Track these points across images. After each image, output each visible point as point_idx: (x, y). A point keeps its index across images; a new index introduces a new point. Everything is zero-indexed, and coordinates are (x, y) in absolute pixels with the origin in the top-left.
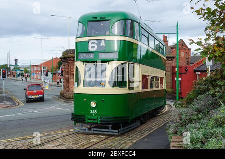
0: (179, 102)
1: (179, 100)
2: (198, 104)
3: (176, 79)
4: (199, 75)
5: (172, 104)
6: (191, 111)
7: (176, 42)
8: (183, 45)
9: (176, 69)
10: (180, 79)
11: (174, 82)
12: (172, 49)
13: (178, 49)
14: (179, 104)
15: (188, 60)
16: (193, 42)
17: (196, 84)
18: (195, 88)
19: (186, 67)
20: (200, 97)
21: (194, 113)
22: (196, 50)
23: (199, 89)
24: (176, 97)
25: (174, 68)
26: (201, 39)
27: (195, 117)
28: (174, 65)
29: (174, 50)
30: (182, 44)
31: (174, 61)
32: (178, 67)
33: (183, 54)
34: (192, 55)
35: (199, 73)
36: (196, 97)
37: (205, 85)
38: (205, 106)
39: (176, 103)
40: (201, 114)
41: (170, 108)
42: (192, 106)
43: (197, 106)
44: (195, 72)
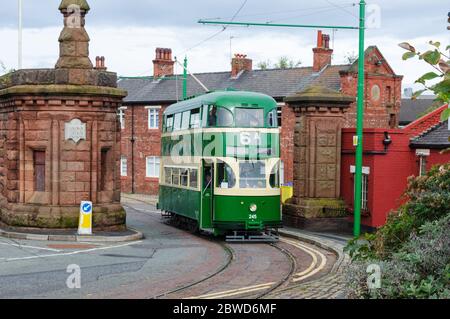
0: (361, 242)
1: (362, 233)
2: (422, 246)
3: (353, 169)
4: (424, 157)
5: (339, 247)
6: (399, 269)
7: (356, 54)
8: (376, 64)
9: (355, 138)
10: (366, 170)
11: (347, 180)
12: (343, 74)
13: (362, 76)
14: (363, 248)
15: (392, 111)
16: (411, 51)
17: (415, 186)
18: (414, 199)
19: (386, 133)
20: (427, 226)
21: (409, 276)
22: (421, 80)
23: (425, 201)
24: (352, 225)
25: (347, 134)
26: (438, 44)
27: (413, 288)
28: (347, 126)
29: (349, 78)
30: (375, 61)
31: (350, 112)
32: (360, 131)
33: (376, 92)
34: (404, 96)
35: (426, 152)
36: (416, 226)
37: (444, 188)
38: (442, 253)
39: (351, 244)
40: (431, 278)
41: (332, 258)
42: (401, 253)
43: (419, 255)
44: (413, 147)
